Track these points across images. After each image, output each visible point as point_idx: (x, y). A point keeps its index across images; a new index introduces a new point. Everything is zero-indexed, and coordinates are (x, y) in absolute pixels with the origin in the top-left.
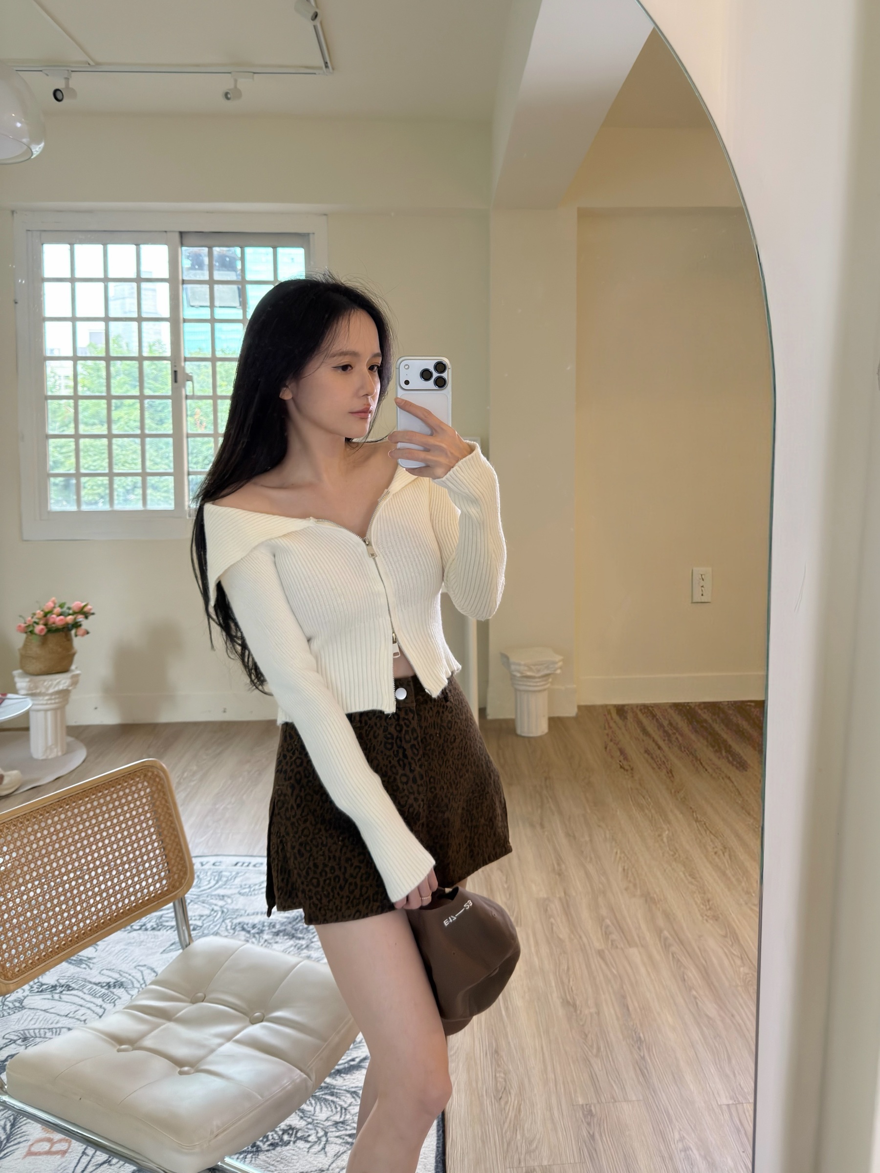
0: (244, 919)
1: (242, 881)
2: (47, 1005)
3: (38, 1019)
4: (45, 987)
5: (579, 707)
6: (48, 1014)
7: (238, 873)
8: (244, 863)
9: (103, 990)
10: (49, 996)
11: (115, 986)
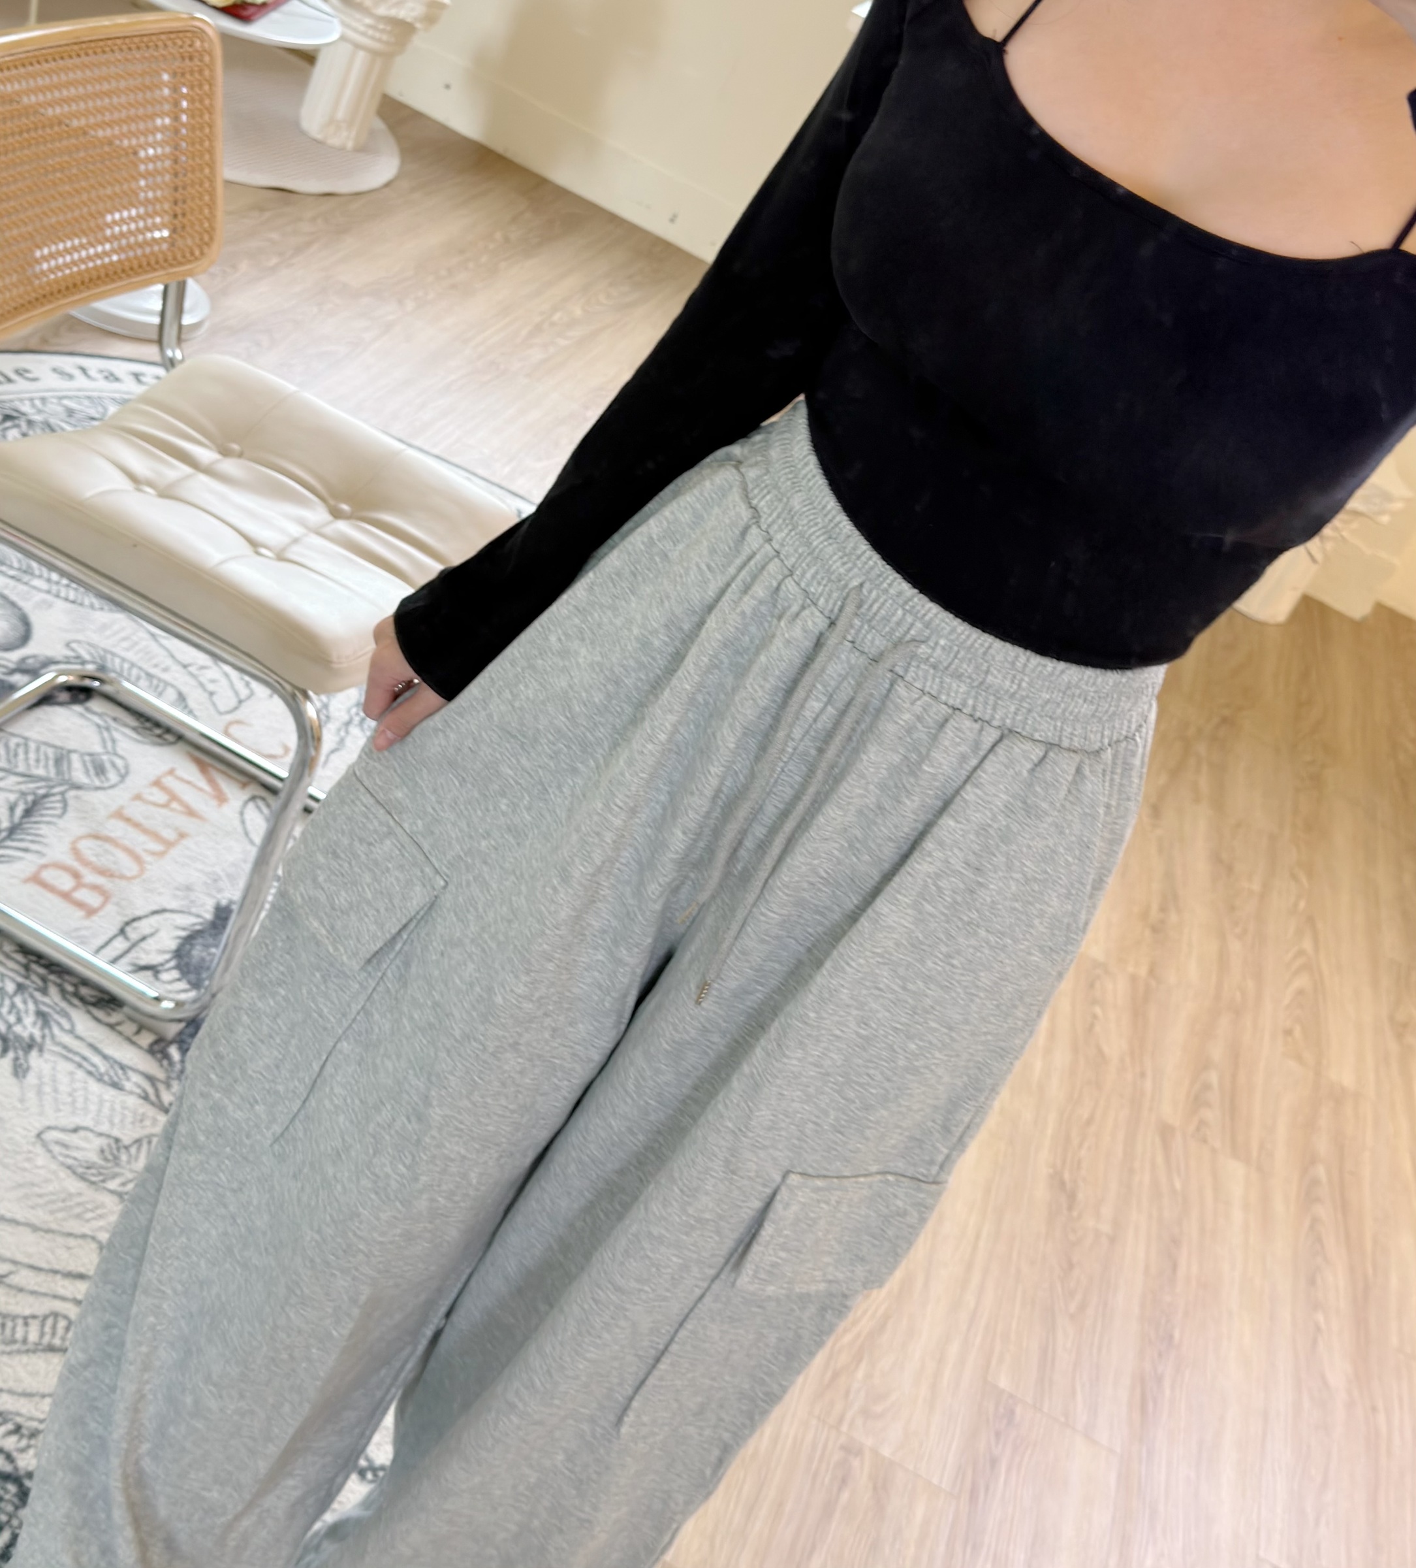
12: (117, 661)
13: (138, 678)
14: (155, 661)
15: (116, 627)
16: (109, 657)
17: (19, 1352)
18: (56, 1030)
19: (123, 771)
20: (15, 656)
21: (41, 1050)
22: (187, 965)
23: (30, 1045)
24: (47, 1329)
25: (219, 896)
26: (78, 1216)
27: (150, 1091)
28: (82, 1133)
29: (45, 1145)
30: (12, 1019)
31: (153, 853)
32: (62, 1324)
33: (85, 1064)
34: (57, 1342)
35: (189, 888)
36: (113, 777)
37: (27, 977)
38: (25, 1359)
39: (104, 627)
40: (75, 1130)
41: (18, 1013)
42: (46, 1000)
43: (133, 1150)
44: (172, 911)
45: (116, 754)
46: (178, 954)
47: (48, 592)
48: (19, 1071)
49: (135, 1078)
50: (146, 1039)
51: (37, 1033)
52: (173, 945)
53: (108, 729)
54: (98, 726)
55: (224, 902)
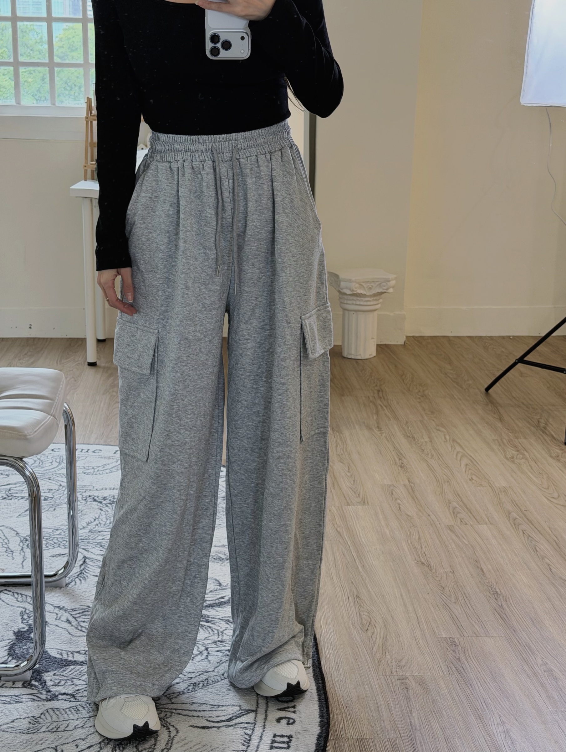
0: (96, 493)
5: (406, 336)
8: (82, 450)
22: (17, 656)
25: (11, 629)
26: (36, 745)
27: (35, 698)
28: (16, 721)
29: (4, 731)
40: (13, 721)
43: (43, 716)
46: (10, 654)
49: (24, 697)
50: (20, 684)
52: (6, 652)
55: (16, 630)
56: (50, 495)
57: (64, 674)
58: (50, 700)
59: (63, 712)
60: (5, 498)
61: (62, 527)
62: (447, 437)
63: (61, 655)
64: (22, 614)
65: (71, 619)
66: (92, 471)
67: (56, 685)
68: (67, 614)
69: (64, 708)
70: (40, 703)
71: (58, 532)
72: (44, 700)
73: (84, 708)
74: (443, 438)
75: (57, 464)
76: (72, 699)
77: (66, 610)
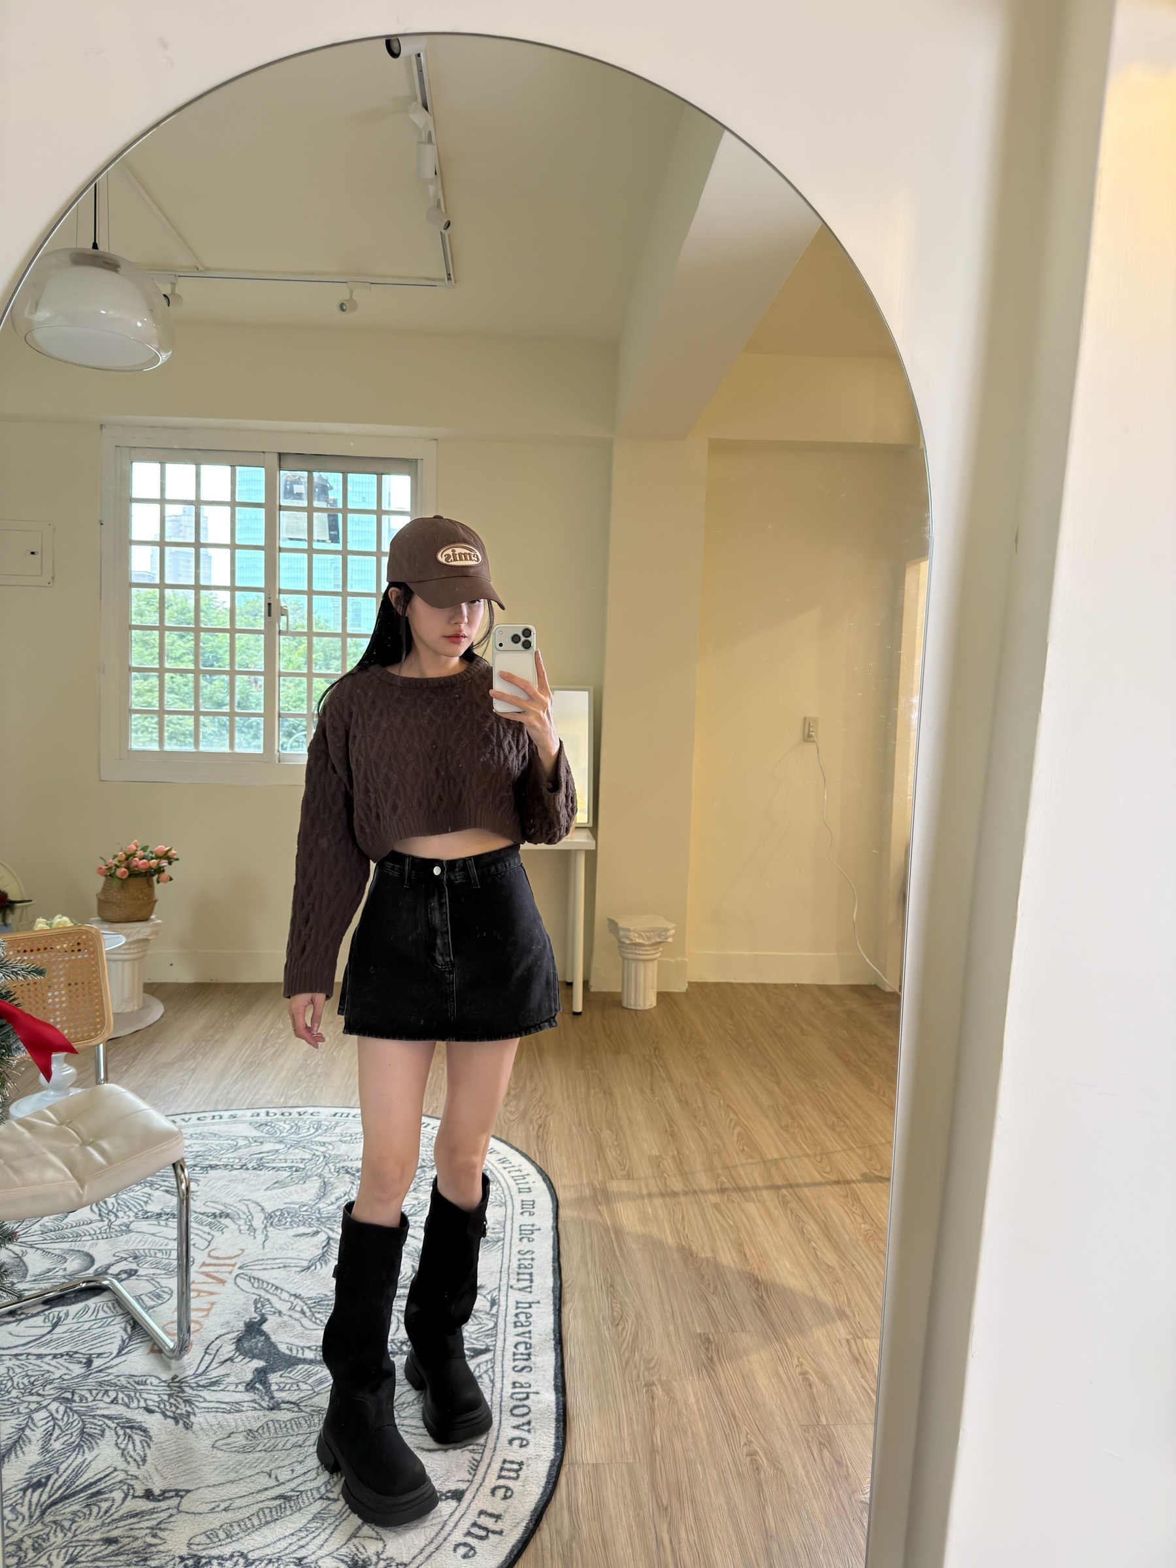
1: (343, 1130)
2: (154, 1230)
3: (146, 1242)
4: (149, 1214)
5: (689, 983)
6: (156, 1238)
7: (338, 1123)
8: (343, 1114)
9: (210, 1220)
10: (156, 1223)
11: (221, 1217)
12: (141, 1251)
13: (156, 1254)
14: (159, 1244)
15: (133, 1239)
16: (137, 1252)
17: (253, 1532)
18: (197, 1403)
19: (170, 1292)
20: (91, 1271)
21: (195, 1415)
22: (245, 1351)
23: (188, 1414)
24: (261, 1516)
25: (244, 1319)
26: (249, 1467)
27: (256, 1405)
28: (233, 1436)
29: (218, 1449)
30: (173, 1409)
31: (203, 1317)
32: (267, 1511)
33: (219, 1410)
34: (269, 1519)
35: (228, 1323)
36: (166, 1296)
37: (172, 1390)
38: (257, 1533)
39: (127, 1242)
40: (229, 1436)
41: (175, 1405)
42: (186, 1394)
43: (260, 1431)
44: (224, 1335)
45: (162, 1287)
46: (237, 1349)
47: (93, 1239)
48: (187, 1427)
49: (245, 1404)
51: (189, 1409)
52: (233, 1347)
53: (152, 1279)
54: (147, 1280)
55: (248, 1320)
56: (302, 1166)
57: (290, 1375)
58: (272, 1409)
59: (283, 1425)
60: (255, 1169)
61: (310, 1202)
62: (722, 1102)
63: (291, 1350)
64: (256, 1302)
65: (305, 1308)
66: (349, 1138)
67: (281, 1390)
68: (301, 1303)
69: (285, 1420)
70: (261, 1413)
71: (305, 1208)
72: (264, 1409)
73: (306, 1420)
74: (717, 1102)
75: (314, 1130)
76: (296, 1409)
77: (301, 1299)
